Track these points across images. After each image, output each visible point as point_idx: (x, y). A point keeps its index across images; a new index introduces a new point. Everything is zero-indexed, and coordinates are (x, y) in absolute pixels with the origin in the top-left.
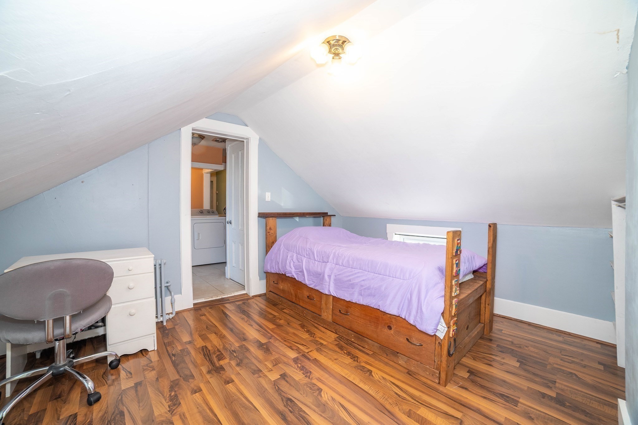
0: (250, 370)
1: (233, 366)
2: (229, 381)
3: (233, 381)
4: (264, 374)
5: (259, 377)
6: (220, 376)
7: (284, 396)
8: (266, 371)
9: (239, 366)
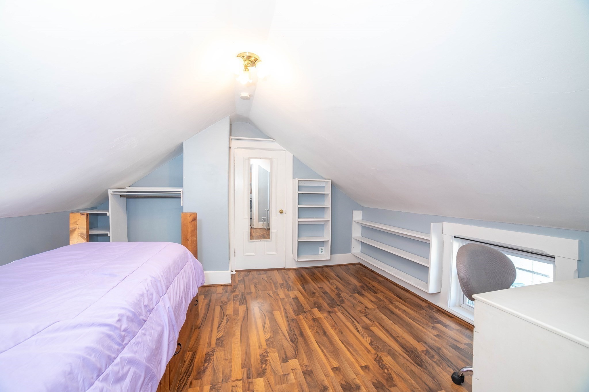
0: (313, 377)
1: (332, 388)
2: (336, 370)
3: (333, 369)
4: (302, 367)
5: (307, 366)
6: (346, 378)
7: (295, 345)
8: (298, 371)
9: (325, 386)
